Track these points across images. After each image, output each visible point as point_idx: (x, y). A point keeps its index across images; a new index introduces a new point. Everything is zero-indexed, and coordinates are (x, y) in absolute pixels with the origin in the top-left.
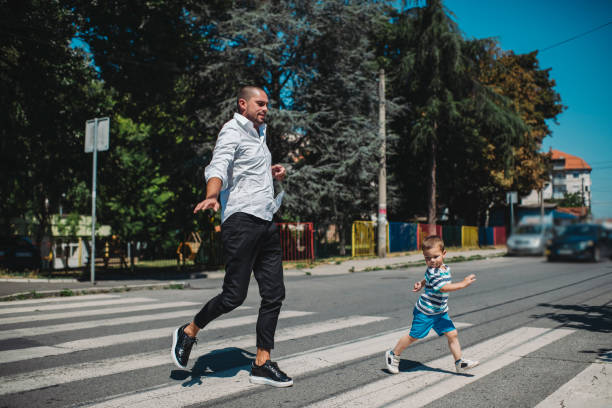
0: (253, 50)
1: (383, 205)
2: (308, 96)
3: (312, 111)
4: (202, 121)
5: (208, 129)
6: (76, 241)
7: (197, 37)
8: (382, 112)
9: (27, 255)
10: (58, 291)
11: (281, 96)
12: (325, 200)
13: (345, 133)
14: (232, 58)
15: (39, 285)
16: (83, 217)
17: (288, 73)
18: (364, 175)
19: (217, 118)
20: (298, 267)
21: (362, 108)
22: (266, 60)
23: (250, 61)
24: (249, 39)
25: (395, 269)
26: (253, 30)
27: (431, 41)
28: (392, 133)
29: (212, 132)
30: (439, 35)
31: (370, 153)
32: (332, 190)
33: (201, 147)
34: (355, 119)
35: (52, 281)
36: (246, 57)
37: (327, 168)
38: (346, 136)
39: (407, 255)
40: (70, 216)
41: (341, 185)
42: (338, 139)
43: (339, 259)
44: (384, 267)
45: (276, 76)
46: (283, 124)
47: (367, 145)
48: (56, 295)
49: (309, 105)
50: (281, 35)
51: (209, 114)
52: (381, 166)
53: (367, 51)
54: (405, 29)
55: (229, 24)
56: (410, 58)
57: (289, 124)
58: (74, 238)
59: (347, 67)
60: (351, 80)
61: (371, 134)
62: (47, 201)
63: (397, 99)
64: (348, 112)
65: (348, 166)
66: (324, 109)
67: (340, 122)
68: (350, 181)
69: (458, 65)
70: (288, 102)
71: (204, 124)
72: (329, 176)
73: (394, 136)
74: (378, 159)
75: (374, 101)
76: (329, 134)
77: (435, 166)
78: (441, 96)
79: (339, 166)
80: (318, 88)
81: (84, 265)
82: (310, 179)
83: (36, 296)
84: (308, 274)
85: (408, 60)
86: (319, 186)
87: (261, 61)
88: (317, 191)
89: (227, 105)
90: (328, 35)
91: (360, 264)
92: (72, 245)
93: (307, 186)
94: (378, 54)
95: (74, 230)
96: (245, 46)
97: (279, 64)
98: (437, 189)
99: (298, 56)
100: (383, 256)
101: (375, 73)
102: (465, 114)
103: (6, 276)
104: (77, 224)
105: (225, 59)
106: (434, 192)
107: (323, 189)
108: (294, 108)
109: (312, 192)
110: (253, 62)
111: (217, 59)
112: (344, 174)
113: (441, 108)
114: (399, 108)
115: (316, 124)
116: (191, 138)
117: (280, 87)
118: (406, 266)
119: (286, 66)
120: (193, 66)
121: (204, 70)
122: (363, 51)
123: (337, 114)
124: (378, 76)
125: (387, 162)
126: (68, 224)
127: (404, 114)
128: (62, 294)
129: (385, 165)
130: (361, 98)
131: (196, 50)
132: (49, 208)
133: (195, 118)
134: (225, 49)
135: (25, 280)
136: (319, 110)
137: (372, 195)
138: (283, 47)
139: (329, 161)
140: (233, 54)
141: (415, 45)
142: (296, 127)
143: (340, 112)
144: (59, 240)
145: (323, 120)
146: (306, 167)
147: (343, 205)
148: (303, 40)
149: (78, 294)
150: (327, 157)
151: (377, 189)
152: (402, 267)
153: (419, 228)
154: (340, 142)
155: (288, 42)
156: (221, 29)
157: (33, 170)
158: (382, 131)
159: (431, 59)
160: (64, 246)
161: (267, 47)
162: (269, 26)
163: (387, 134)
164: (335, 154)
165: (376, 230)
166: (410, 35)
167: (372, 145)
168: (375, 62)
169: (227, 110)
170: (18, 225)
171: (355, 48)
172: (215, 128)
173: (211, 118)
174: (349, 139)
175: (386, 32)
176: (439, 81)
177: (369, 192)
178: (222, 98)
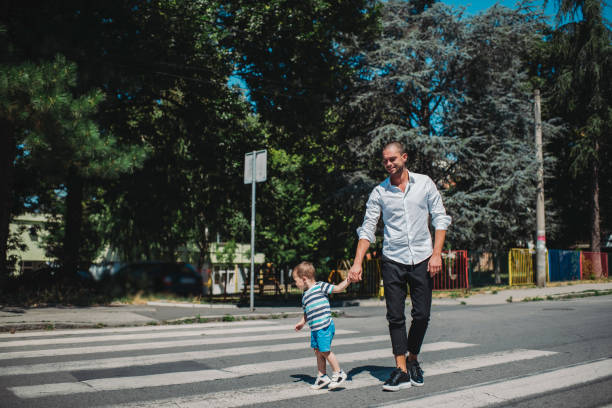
0: (402, 78)
1: (541, 232)
2: (460, 121)
3: (464, 136)
4: (353, 150)
5: (358, 158)
6: (233, 268)
7: (347, 68)
8: (539, 134)
9: (192, 281)
10: (221, 316)
11: (431, 122)
12: (479, 227)
13: (499, 158)
14: (381, 87)
15: (203, 310)
16: (239, 245)
17: (438, 99)
18: (521, 200)
19: (368, 147)
20: (452, 296)
21: (515, 132)
22: (416, 87)
23: (398, 89)
24: (397, 68)
25: (557, 299)
26: (402, 58)
27: (589, 57)
28: (550, 156)
29: (363, 161)
30: (598, 51)
31: (527, 178)
32: (486, 216)
33: (353, 176)
34: (509, 142)
35: (215, 306)
36: (394, 85)
37: (481, 194)
38: (499, 161)
39: (570, 284)
40: (227, 243)
41: (496, 211)
42: (492, 164)
43: (495, 288)
44: (545, 297)
45: (425, 103)
46: (435, 150)
47: (523, 169)
48: (219, 320)
49: (460, 130)
51: (359, 143)
52: (538, 191)
53: (520, 72)
54: (561, 46)
55: (378, 54)
56: (566, 77)
57: (440, 150)
58: (231, 266)
59: (498, 90)
60: (503, 103)
61: (526, 158)
62: (207, 230)
63: (554, 120)
64: (502, 135)
65: (502, 191)
66: (476, 133)
67: (493, 146)
68: (506, 206)
70: (438, 128)
71: (354, 153)
72: (483, 203)
73: (553, 159)
74: (535, 183)
75: (529, 123)
76: (483, 159)
78: (603, 114)
79: (494, 192)
80: (469, 113)
81: (239, 291)
82: (463, 205)
83: (200, 321)
84: (463, 303)
85: (565, 79)
86: (473, 213)
87: (410, 89)
88: (471, 218)
89: (377, 134)
90: (479, 57)
91: (519, 294)
92: (229, 272)
93: (460, 213)
94: (530, 74)
95: (230, 258)
96: (394, 75)
97: (428, 90)
98: (600, 214)
99: (448, 81)
100: (543, 286)
101: (529, 94)
103: (173, 301)
104: (234, 252)
105: (375, 89)
107: (476, 216)
108: (446, 133)
109: (465, 219)
110: (402, 90)
111: (367, 88)
112: (500, 199)
113: (602, 127)
114: (556, 129)
115: (469, 149)
116: (342, 167)
117: (430, 114)
118: (569, 297)
119: (435, 92)
120: (342, 98)
121: (354, 100)
122: (515, 73)
123: (490, 139)
124: (533, 97)
125: (545, 187)
126: (225, 252)
127: (562, 135)
128: (225, 320)
129: (542, 190)
130: (515, 121)
131: (346, 81)
132: (209, 237)
133: (347, 148)
134: (374, 79)
135: (190, 305)
136: (471, 135)
137: (529, 221)
138: (432, 74)
139: (483, 187)
140: (382, 83)
141: (572, 62)
142: (448, 153)
143: (494, 136)
144: (217, 268)
145: (475, 145)
146: (459, 193)
147: (499, 231)
148: (453, 65)
149: (238, 320)
150: (480, 182)
151: (535, 215)
152: (564, 297)
153: (582, 256)
154: (494, 168)
155: (437, 68)
156: (370, 59)
157: (194, 200)
158: (539, 154)
159: (590, 75)
160: (221, 272)
161: (416, 74)
162: (418, 53)
163: (544, 157)
164: (489, 179)
165: (535, 257)
166: (566, 52)
167: (529, 168)
168: (529, 83)
169: (378, 138)
170: (180, 253)
171: (506, 70)
172: (366, 157)
173: (362, 147)
174: (503, 163)
175: (540, 51)
176: (600, 99)
177: (526, 218)
178: (372, 126)
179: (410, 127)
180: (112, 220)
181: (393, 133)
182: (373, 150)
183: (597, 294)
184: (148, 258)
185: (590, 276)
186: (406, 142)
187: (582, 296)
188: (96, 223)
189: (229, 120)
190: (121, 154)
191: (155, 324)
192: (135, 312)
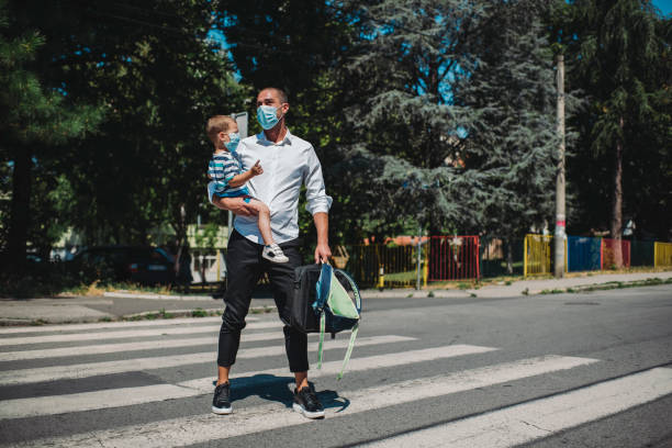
0: (408, 37)
1: (561, 216)
2: (474, 88)
3: (476, 106)
4: (350, 119)
5: (357, 129)
6: (214, 253)
7: (344, 23)
8: (561, 106)
9: (162, 268)
10: (190, 311)
11: (440, 89)
12: (492, 210)
13: (514, 133)
14: (385, 46)
15: (170, 303)
16: (220, 228)
17: (449, 63)
18: (539, 180)
19: (368, 116)
20: (461, 287)
21: (534, 103)
22: (423, 48)
23: (403, 52)
24: (404, 24)
25: (578, 292)
26: (409, 14)
27: (617, 21)
28: (573, 131)
29: (361, 132)
30: (627, 14)
31: (546, 155)
32: (500, 198)
33: (350, 149)
34: (527, 114)
35: (186, 298)
36: (398, 45)
37: (495, 173)
38: (517, 136)
39: (589, 275)
40: (208, 226)
41: (511, 192)
42: (508, 139)
43: (508, 279)
44: (565, 290)
45: (434, 67)
46: (444, 121)
47: (542, 145)
48: (188, 315)
49: (473, 99)
50: (439, 20)
51: (357, 112)
52: (558, 172)
53: (539, 37)
54: (585, 9)
55: (381, 9)
56: (591, 42)
57: (450, 121)
58: (212, 251)
59: (516, 56)
60: (520, 71)
61: (546, 132)
62: (183, 209)
63: (576, 92)
64: (518, 106)
65: (519, 170)
66: (490, 104)
67: (509, 119)
68: (522, 187)
69: (650, 50)
70: (448, 97)
71: (352, 124)
72: (497, 182)
73: (576, 135)
74: (555, 162)
75: (550, 93)
76: (497, 133)
77: (620, 170)
78: (630, 87)
79: (509, 171)
80: (484, 80)
81: (221, 279)
82: (475, 185)
83: (164, 316)
84: (474, 296)
85: (589, 46)
86: (486, 194)
87: (417, 50)
88: (482, 199)
89: (379, 101)
90: (496, 17)
91: (537, 285)
92: (209, 257)
93: (471, 193)
94: (552, 40)
95: (211, 242)
96: (400, 33)
97: (438, 52)
98: (623, 198)
99: (462, 42)
100: (561, 277)
101: (550, 63)
102: (659, 108)
103: (136, 291)
104: (215, 235)
105: (377, 50)
106: (619, 200)
107: (489, 197)
108: (458, 102)
109: (474, 200)
110: (407, 52)
111: (367, 48)
112: (515, 179)
113: (628, 101)
114: (579, 101)
115: (482, 122)
116: (338, 140)
117: (439, 81)
118: (591, 289)
119: (447, 53)
120: (339, 59)
121: (352, 62)
122: (534, 36)
123: (506, 110)
124: (555, 64)
125: (566, 167)
126: (206, 235)
127: (583, 109)
128: (195, 315)
129: (563, 170)
130: (534, 91)
131: (345, 41)
132: (186, 217)
133: (344, 119)
134: (376, 38)
135: (156, 297)
136: (485, 106)
137: (545, 205)
138: (442, 33)
139: (497, 165)
140: (385, 43)
141: (598, 27)
142: (458, 126)
143: (510, 107)
144: (197, 253)
145: (489, 118)
146: (470, 171)
147: (512, 214)
148: (467, 24)
149: (212, 315)
150: (494, 159)
151: (554, 198)
152: (585, 290)
153: (603, 244)
154: (510, 143)
155: (448, 26)
156: (371, 14)
157: (167, 175)
158: (561, 129)
159: (616, 43)
160: (201, 258)
161: (424, 32)
162: (427, 8)
163: (566, 132)
164: (504, 156)
165: (553, 244)
166: (591, 16)
167: (548, 145)
168: (549, 50)
169: (379, 106)
170: (155, 236)
171: (525, 33)
172: (365, 128)
173: (361, 116)
174: (521, 138)
175: (562, 14)
176: (627, 69)
177: (542, 200)
178: (373, 93)
179: (416, 94)
180: (74, 198)
181: (397, 100)
182: (373, 120)
183: (620, 286)
184: (118, 242)
185: (610, 267)
186: (411, 112)
187: (605, 289)
188: (55, 201)
189: (204, 78)
190: (70, 115)
191: (109, 320)
192: (87, 306)
